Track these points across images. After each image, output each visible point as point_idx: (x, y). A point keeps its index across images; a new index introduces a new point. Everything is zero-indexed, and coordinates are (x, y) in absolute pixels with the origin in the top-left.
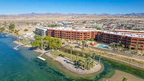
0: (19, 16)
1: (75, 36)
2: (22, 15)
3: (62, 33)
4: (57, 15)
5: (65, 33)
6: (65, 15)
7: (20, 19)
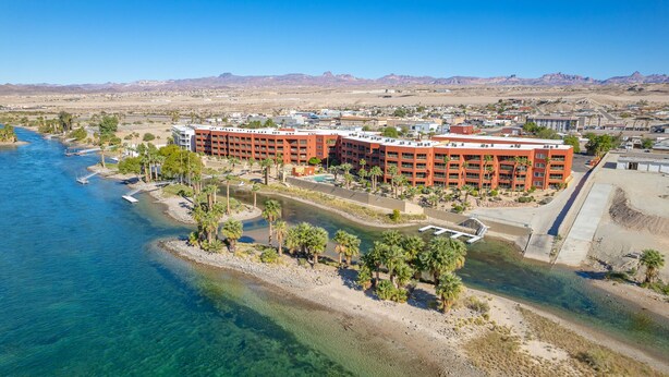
0: (168, 88)
1: (265, 149)
2: (181, 86)
3: (230, 140)
4: (328, 83)
5: (237, 141)
6: (362, 84)
7: (166, 101)
